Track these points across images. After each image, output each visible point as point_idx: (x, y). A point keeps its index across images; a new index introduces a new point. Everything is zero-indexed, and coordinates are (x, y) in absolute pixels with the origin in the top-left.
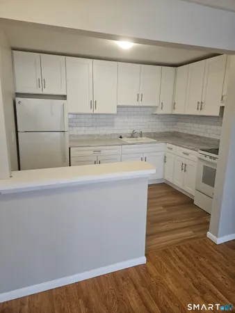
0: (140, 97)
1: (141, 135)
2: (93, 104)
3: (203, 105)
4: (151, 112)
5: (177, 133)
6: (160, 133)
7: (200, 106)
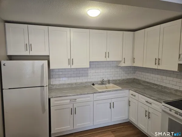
0: (107, 55)
1: (109, 82)
2: (71, 61)
3: (160, 61)
4: (116, 65)
5: (137, 79)
6: (123, 80)
7: (158, 61)
